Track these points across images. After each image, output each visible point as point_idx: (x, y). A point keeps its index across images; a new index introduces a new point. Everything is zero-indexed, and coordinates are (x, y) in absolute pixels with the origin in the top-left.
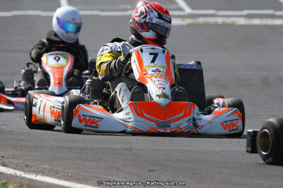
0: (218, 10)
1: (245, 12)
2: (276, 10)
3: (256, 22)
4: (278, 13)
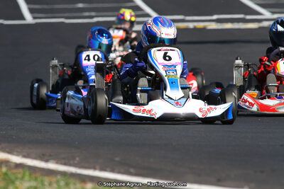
0: (186, 15)
1: (215, 17)
2: (246, 14)
3: (229, 26)
4: (248, 17)
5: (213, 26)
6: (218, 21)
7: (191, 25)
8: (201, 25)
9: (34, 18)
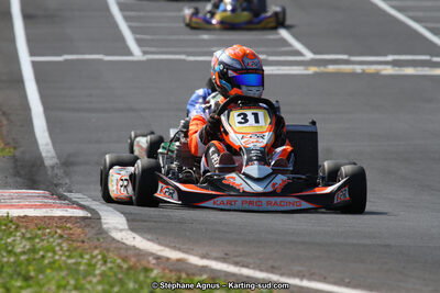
0: (351, 54)
1: (390, 58)
2: (432, 55)
3: (410, 71)
4: (436, 59)
5: (388, 70)
6: (395, 63)
7: (358, 69)
8: (372, 69)
9: (145, 53)
